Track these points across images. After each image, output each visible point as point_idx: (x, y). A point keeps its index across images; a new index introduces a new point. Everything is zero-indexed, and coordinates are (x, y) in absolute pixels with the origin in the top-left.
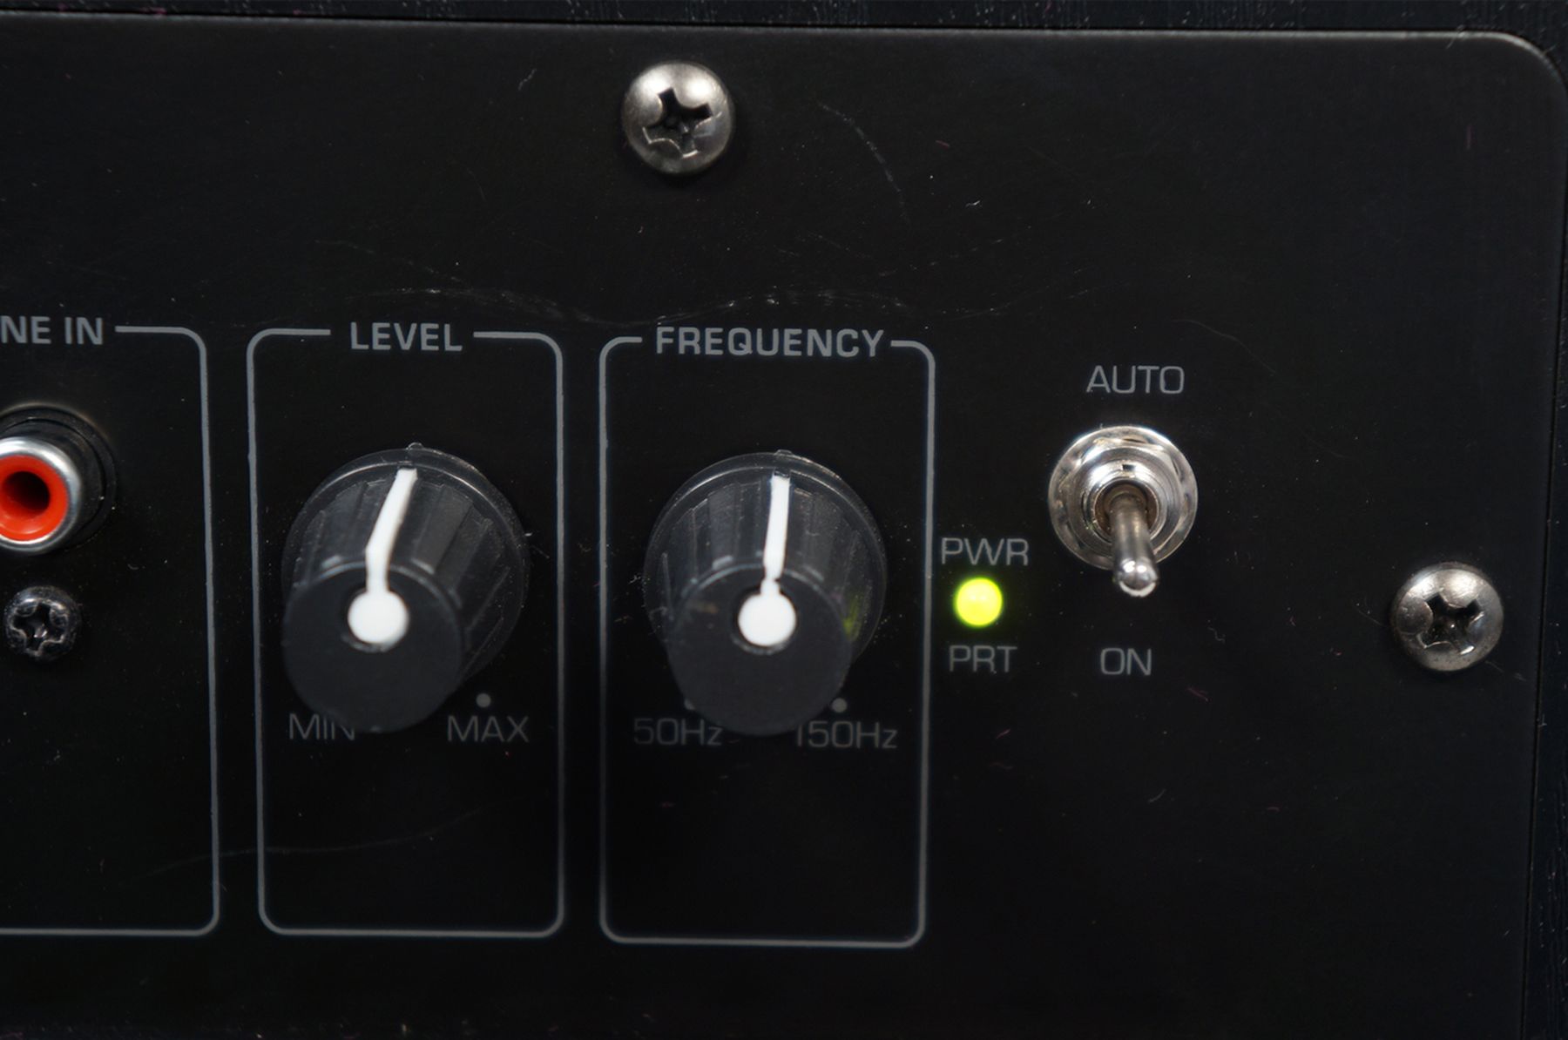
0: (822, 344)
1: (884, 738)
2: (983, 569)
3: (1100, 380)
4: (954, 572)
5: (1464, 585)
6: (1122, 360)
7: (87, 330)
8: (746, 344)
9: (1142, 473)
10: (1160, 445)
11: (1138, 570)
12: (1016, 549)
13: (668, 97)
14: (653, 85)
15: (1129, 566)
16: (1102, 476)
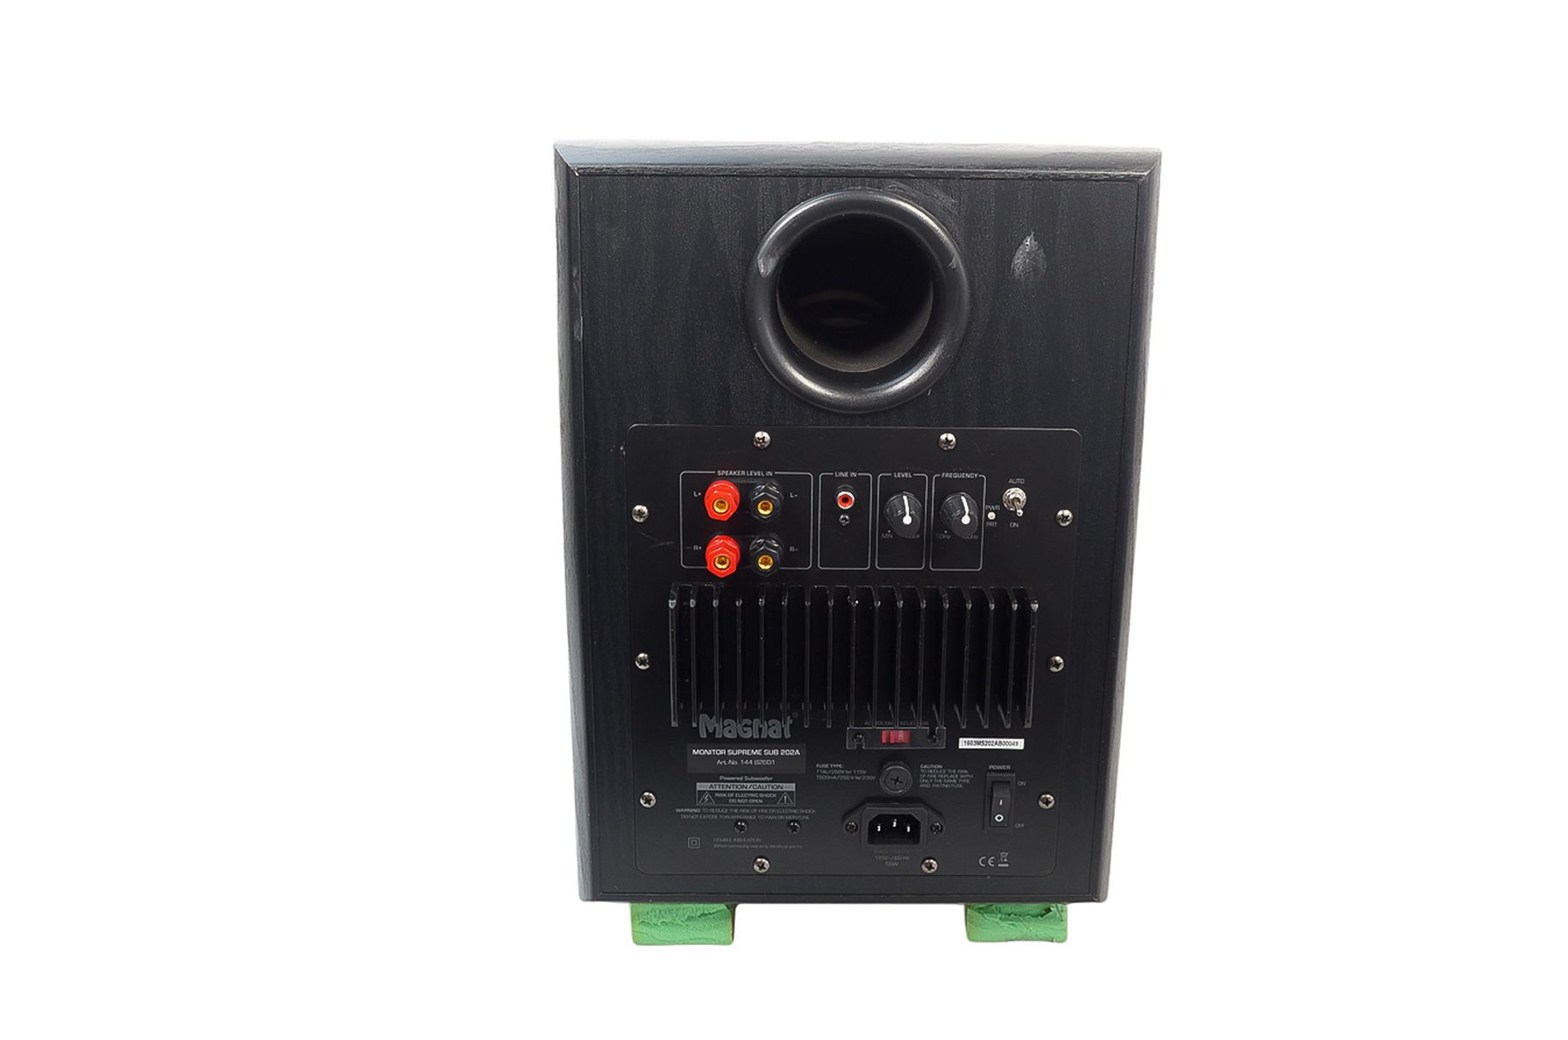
0: (968, 476)
1: (976, 537)
2: (993, 511)
3: (1011, 481)
4: (988, 511)
5: (1067, 513)
6: (1014, 478)
7: (854, 474)
8: (956, 476)
9: (1018, 496)
10: (1021, 491)
11: (1020, 512)
12: (998, 507)
13: (946, 439)
14: (943, 437)
15: (1018, 511)
16: (1012, 497)
